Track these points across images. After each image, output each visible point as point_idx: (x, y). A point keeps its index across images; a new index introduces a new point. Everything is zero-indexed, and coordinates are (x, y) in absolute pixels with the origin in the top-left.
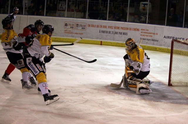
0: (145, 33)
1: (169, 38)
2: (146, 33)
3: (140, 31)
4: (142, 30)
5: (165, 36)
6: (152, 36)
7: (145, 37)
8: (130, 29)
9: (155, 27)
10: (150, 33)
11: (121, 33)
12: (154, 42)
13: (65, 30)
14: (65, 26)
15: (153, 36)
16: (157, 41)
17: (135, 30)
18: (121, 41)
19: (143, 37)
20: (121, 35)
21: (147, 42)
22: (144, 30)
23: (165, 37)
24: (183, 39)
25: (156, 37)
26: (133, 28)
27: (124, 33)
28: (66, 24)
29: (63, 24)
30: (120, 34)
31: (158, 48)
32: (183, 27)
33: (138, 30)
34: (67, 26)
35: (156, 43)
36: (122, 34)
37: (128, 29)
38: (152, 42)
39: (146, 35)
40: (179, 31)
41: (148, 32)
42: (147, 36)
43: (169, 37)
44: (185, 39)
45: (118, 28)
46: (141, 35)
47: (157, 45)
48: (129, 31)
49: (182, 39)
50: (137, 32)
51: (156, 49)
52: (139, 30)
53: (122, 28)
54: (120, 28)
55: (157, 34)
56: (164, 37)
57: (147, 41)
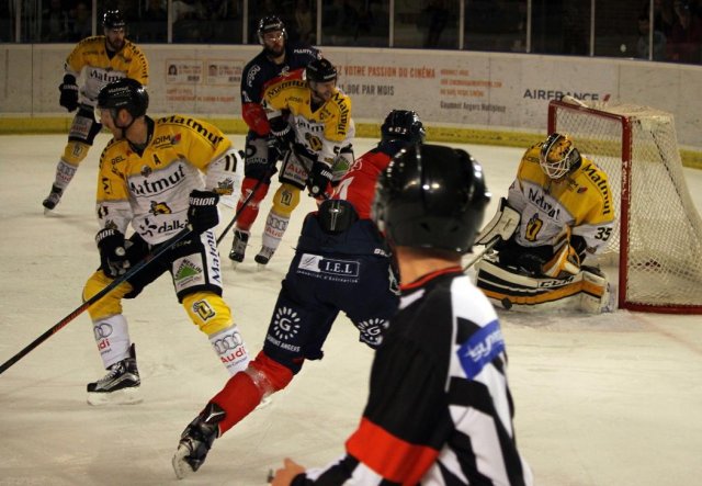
0: (454, 82)
1: (543, 96)
2: (460, 83)
3: (439, 77)
4: (444, 72)
5: (528, 91)
6: (481, 94)
7: (459, 99)
8: (403, 73)
9: (490, 59)
10: (474, 83)
11: (369, 90)
12: (491, 112)
13: (170, 87)
14: (170, 73)
15: (486, 94)
16: (502, 109)
17: (420, 73)
18: (373, 116)
19: (450, 99)
20: (370, 96)
21: (465, 117)
22: (451, 72)
23: (528, 93)
24: (593, 99)
25: (495, 96)
26: (412, 70)
27: (380, 90)
28: (172, 67)
29: (163, 69)
30: (368, 92)
31: (507, 134)
32: (592, 53)
33: (430, 74)
34: (175, 73)
35: (496, 115)
36: (373, 90)
37: (394, 72)
38: (485, 114)
39: (460, 92)
40: (576, 70)
41: (468, 79)
42: (465, 93)
43: (541, 94)
44: (601, 96)
45: (360, 71)
46: (443, 92)
47: (502, 124)
48: (397, 78)
49: (590, 97)
50: (427, 81)
51: (499, 138)
52: (433, 76)
53: (374, 71)
54: (366, 72)
55: (499, 85)
56: (525, 95)
57: (463, 112)
